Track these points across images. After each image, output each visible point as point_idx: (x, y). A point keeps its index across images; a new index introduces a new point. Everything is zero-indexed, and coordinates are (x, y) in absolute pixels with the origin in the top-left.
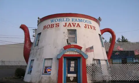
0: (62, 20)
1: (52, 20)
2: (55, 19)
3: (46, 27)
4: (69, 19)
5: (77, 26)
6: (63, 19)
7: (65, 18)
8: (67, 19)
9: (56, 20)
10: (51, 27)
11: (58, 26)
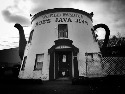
0: (53, 16)
1: (44, 17)
2: (46, 15)
3: (38, 24)
4: (60, 14)
5: (68, 21)
6: (54, 14)
7: (56, 14)
8: (58, 14)
9: (48, 16)
10: (43, 24)
11: (49, 22)
